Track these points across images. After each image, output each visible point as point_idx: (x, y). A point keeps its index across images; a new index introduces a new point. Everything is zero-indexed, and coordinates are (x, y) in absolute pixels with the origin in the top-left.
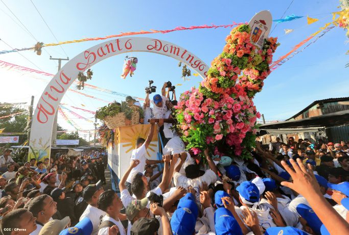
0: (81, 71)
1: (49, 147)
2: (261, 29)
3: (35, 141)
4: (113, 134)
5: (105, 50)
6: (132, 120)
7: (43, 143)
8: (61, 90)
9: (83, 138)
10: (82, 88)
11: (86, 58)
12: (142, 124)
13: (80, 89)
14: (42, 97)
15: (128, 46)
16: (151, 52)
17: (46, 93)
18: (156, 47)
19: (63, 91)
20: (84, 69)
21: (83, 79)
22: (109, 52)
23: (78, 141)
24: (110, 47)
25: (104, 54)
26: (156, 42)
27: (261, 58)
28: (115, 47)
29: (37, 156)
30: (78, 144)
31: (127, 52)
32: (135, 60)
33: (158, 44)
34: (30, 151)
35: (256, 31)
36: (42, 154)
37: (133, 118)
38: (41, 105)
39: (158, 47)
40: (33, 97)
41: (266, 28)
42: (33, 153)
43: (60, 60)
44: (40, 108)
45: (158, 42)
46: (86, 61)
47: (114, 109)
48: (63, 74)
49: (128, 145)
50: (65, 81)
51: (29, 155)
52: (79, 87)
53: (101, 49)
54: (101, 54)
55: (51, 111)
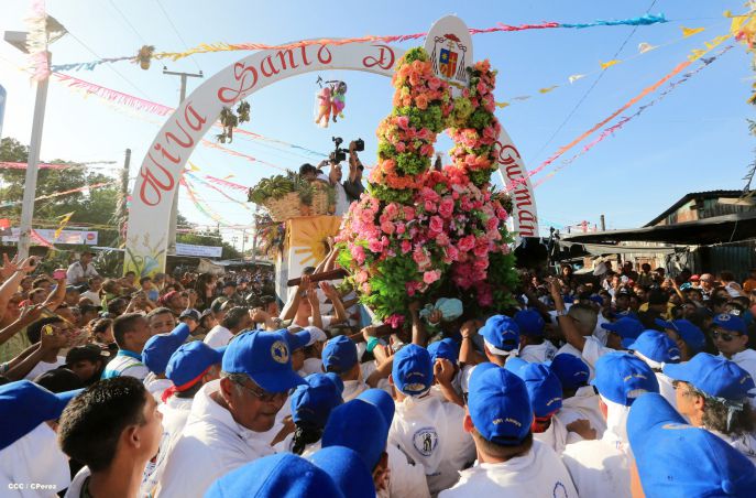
0: (227, 105)
1: (163, 251)
2: (452, 50)
3: (136, 240)
4: (283, 233)
5: (277, 63)
6: (314, 208)
7: (152, 244)
8: (187, 141)
9: (231, 244)
10: (228, 139)
11: (238, 78)
12: (332, 214)
13: (223, 142)
14: (149, 154)
15: (325, 57)
16: (371, 71)
17: (158, 147)
18: (381, 62)
19: (191, 144)
20: (233, 101)
21: (230, 121)
22: (285, 68)
23: (220, 249)
24: (287, 58)
25: (275, 72)
26: (382, 50)
27: (469, 103)
28: (298, 58)
29: (141, 268)
30: (220, 255)
31: (321, 69)
32: (342, 88)
33: (387, 55)
34: (127, 257)
35: (445, 56)
36: (150, 264)
37: (314, 202)
38: (148, 172)
39: (386, 63)
40: (129, 152)
41: (463, 48)
42: (132, 263)
43: (184, 76)
44: (146, 176)
45: (387, 51)
46: (236, 85)
47: (281, 185)
48: (191, 109)
49: (305, 251)
50: (195, 123)
51: (125, 266)
52: (222, 138)
53: (269, 60)
54: (268, 70)
55: (167, 183)
